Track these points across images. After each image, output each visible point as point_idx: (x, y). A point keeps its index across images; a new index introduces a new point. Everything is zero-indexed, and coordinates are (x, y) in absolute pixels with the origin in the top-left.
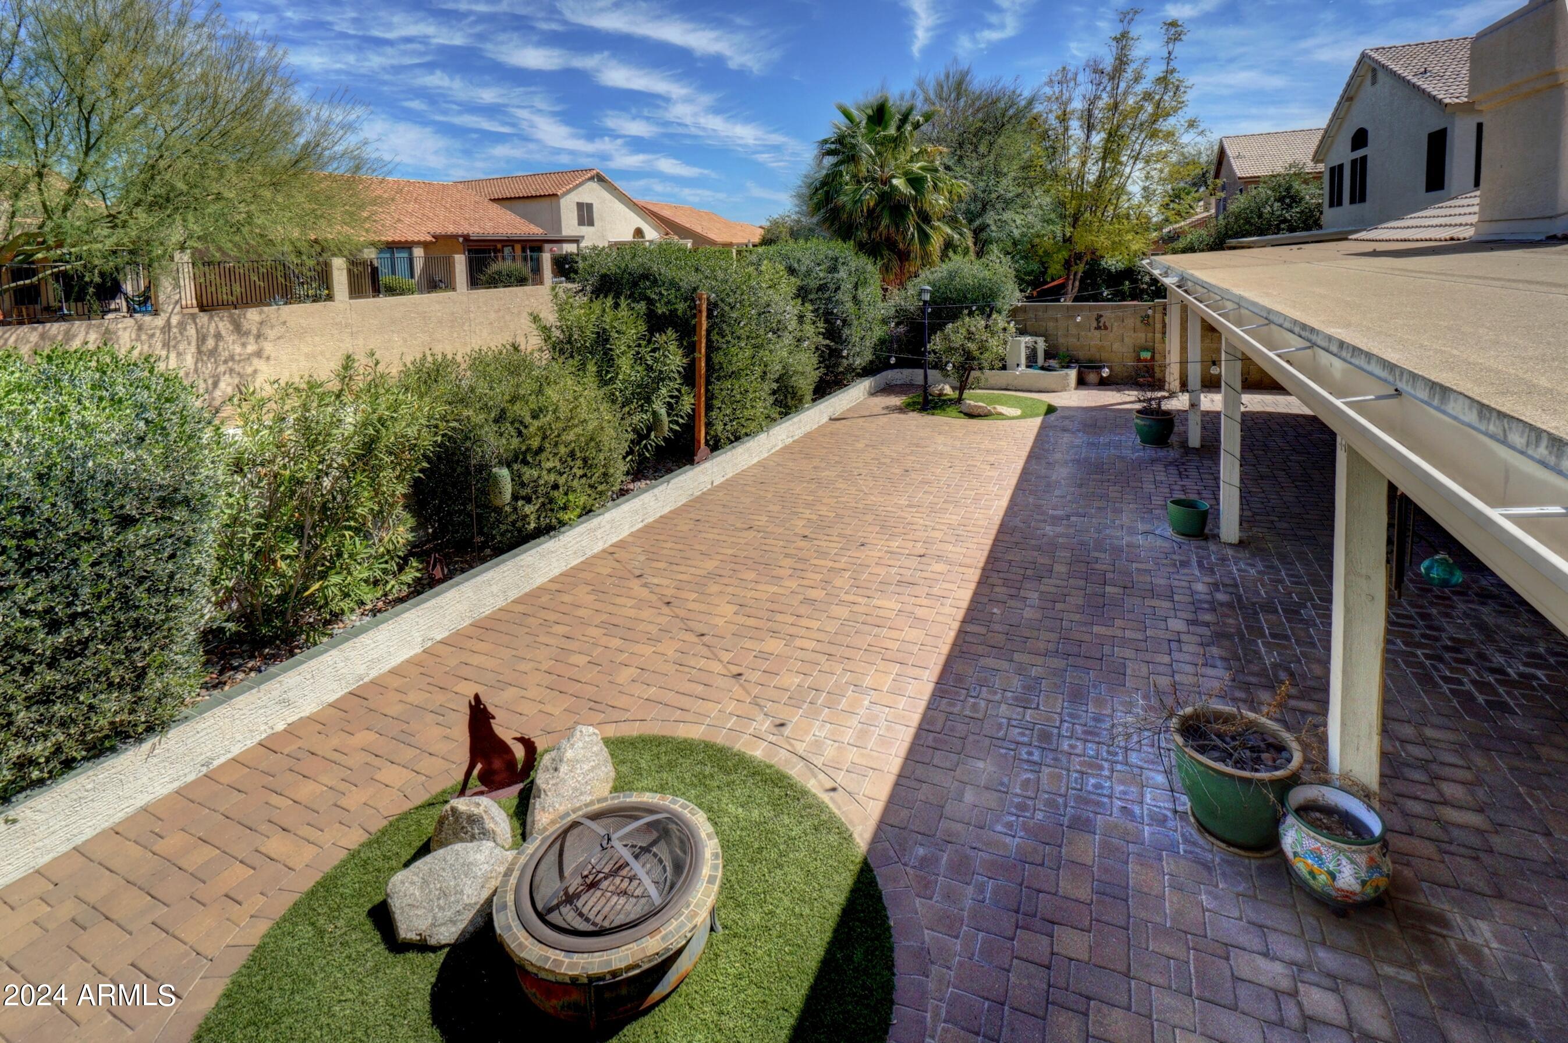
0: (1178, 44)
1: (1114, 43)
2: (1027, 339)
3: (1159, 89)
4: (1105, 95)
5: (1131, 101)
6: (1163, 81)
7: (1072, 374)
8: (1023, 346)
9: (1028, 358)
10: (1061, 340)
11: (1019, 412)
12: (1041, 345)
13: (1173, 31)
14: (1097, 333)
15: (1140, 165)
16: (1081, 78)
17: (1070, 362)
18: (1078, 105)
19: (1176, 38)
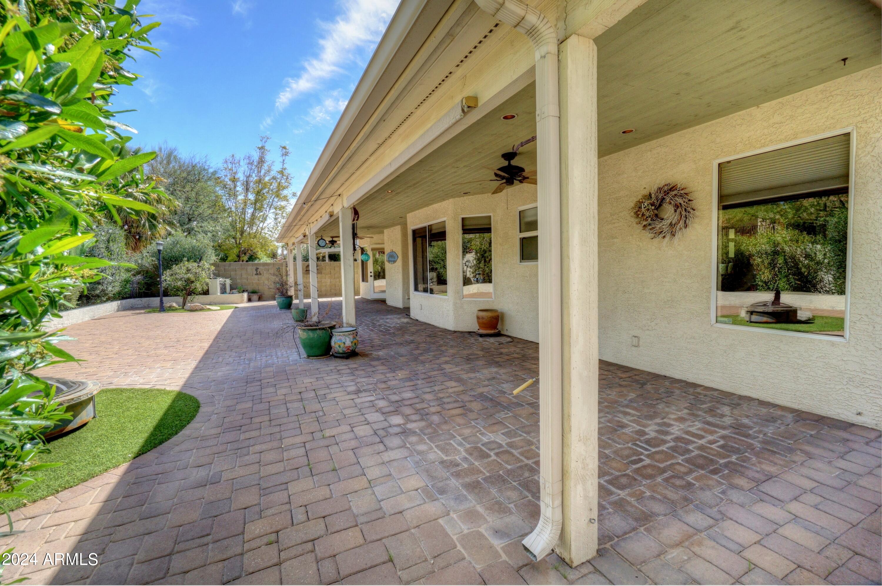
0: (287, 157)
1: (258, 150)
2: (220, 280)
3: (279, 176)
4: (254, 175)
5: (267, 179)
6: (281, 172)
7: (245, 295)
8: (218, 283)
9: (221, 289)
10: (239, 281)
11: (219, 308)
12: (228, 282)
13: (284, 151)
14: (256, 277)
15: (272, 210)
16: (242, 163)
17: (244, 291)
18: (241, 176)
19: (286, 154)
